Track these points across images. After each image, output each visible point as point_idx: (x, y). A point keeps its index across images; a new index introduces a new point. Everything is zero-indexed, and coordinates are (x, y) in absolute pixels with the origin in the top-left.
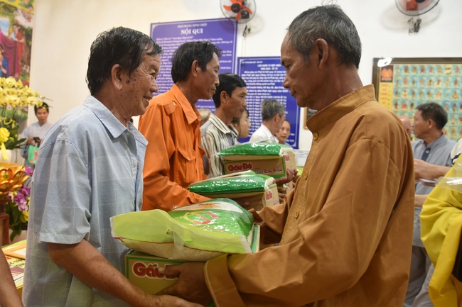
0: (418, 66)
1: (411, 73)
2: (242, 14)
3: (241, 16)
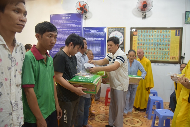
0: (145, 30)
1: (143, 33)
2: (84, 11)
3: (84, 12)
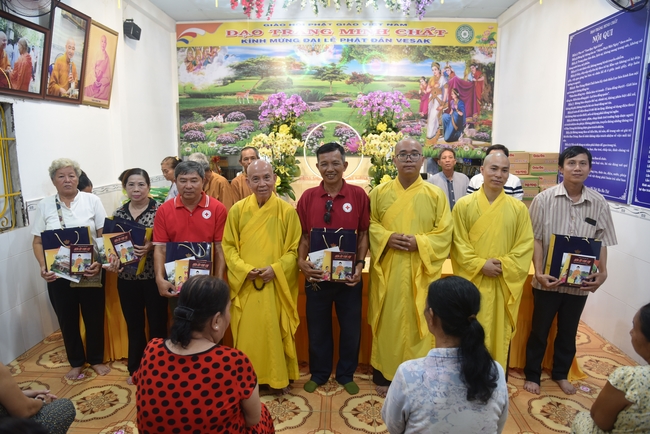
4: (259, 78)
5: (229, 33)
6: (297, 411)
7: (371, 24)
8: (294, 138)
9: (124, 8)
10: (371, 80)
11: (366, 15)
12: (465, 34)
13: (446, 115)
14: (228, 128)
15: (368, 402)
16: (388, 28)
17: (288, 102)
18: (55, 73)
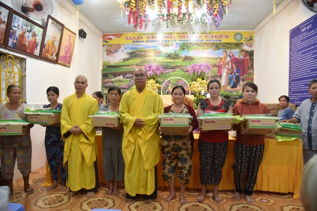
4: (140, 58)
5: (127, 38)
6: (156, 208)
7: (194, 33)
8: (156, 83)
9: (80, 24)
10: (194, 59)
11: (191, 29)
12: (238, 37)
13: (230, 75)
14: (125, 82)
15: (194, 205)
16: (201, 35)
17: (154, 67)
18: (47, 47)
